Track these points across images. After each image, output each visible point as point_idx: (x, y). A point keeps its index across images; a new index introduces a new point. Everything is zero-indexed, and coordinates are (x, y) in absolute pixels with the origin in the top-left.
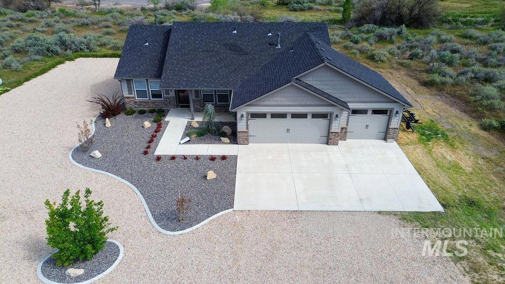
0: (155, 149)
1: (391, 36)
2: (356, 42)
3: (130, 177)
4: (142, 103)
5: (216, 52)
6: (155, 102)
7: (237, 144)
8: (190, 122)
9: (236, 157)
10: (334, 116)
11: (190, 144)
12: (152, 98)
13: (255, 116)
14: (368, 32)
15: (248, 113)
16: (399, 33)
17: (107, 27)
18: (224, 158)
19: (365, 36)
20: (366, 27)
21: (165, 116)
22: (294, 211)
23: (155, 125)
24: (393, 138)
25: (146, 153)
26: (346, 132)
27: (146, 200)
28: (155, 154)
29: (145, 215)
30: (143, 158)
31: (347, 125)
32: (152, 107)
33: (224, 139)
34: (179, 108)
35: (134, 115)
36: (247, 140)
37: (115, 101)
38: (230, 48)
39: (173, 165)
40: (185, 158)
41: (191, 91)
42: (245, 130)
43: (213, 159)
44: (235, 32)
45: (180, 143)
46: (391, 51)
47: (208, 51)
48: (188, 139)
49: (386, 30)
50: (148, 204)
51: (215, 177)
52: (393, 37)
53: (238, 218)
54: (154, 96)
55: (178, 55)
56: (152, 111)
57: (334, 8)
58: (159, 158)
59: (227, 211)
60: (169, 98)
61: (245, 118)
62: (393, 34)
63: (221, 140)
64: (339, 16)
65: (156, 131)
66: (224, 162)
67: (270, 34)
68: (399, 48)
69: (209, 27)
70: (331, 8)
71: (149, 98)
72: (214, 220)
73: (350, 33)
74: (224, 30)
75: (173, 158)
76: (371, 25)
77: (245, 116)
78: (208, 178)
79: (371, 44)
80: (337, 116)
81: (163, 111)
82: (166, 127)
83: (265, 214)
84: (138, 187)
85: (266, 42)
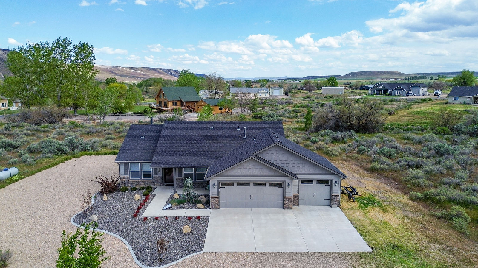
0: (143, 213)
1: (343, 138)
2: (314, 142)
3: (121, 233)
4: (135, 182)
5: (197, 141)
6: (146, 181)
7: (210, 209)
8: (172, 195)
9: (208, 217)
10: (287, 184)
11: (171, 209)
12: (143, 178)
13: (224, 184)
14: (324, 135)
15: (219, 182)
16: (350, 136)
17: (109, 134)
18: (198, 218)
19: (322, 138)
20: (323, 132)
21: (152, 191)
22: (252, 252)
23: (144, 198)
24: (336, 204)
25: (135, 216)
26: (298, 199)
27: (132, 248)
28: (142, 216)
29: (131, 257)
30: (132, 219)
31: (298, 193)
32: (143, 185)
33: (199, 205)
34: (164, 186)
35: (127, 192)
36: (218, 205)
37: (113, 181)
38: (208, 139)
39: (156, 224)
40: (167, 218)
41: (175, 169)
42: (216, 196)
43: (189, 219)
44: (212, 128)
45: (163, 209)
46: (342, 148)
47: (190, 141)
48: (170, 205)
49: (338, 134)
50: (134, 250)
51: (189, 231)
52: (345, 139)
53: (206, 257)
54: (145, 176)
55: (167, 144)
56: (142, 189)
57: (299, 119)
58: (145, 219)
59: (198, 253)
60: (156, 178)
61: (216, 186)
62: (345, 136)
63: (197, 207)
64: (303, 126)
65: (145, 201)
66: (198, 221)
67: (239, 129)
68: (349, 146)
69: (192, 124)
70: (296, 120)
71: (140, 178)
72: (186, 259)
73: (310, 136)
74: (204, 126)
75: (157, 218)
76: (327, 131)
77: (216, 184)
78: (184, 232)
79: (326, 144)
80: (289, 184)
81: (151, 188)
82: (153, 199)
83: (228, 255)
84: (126, 239)
85: (235, 134)
